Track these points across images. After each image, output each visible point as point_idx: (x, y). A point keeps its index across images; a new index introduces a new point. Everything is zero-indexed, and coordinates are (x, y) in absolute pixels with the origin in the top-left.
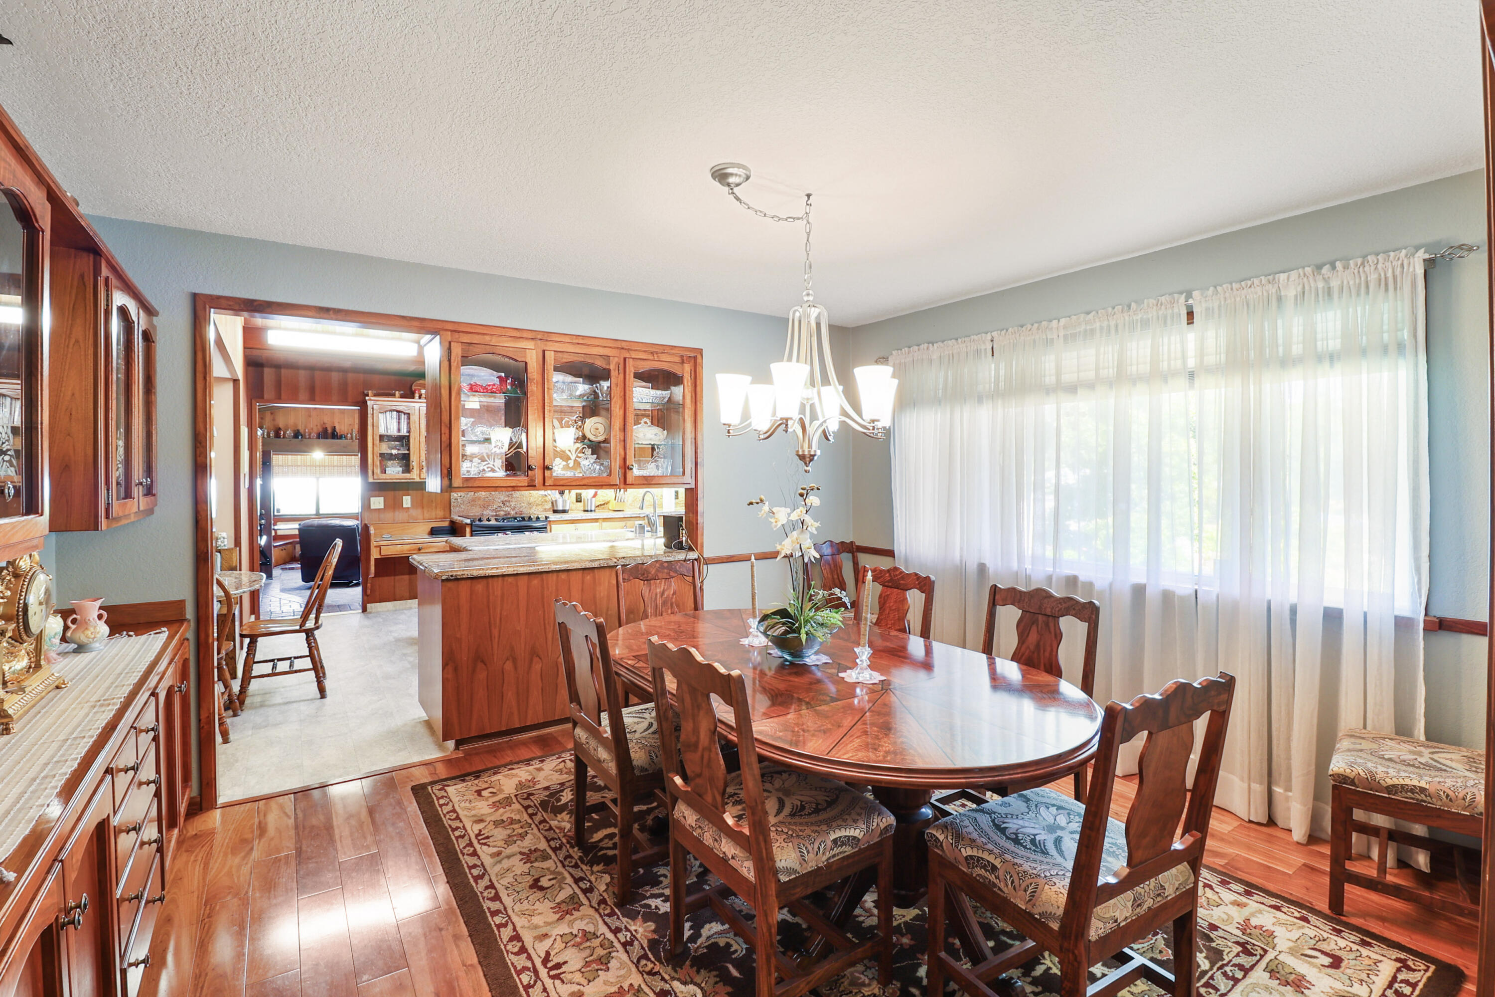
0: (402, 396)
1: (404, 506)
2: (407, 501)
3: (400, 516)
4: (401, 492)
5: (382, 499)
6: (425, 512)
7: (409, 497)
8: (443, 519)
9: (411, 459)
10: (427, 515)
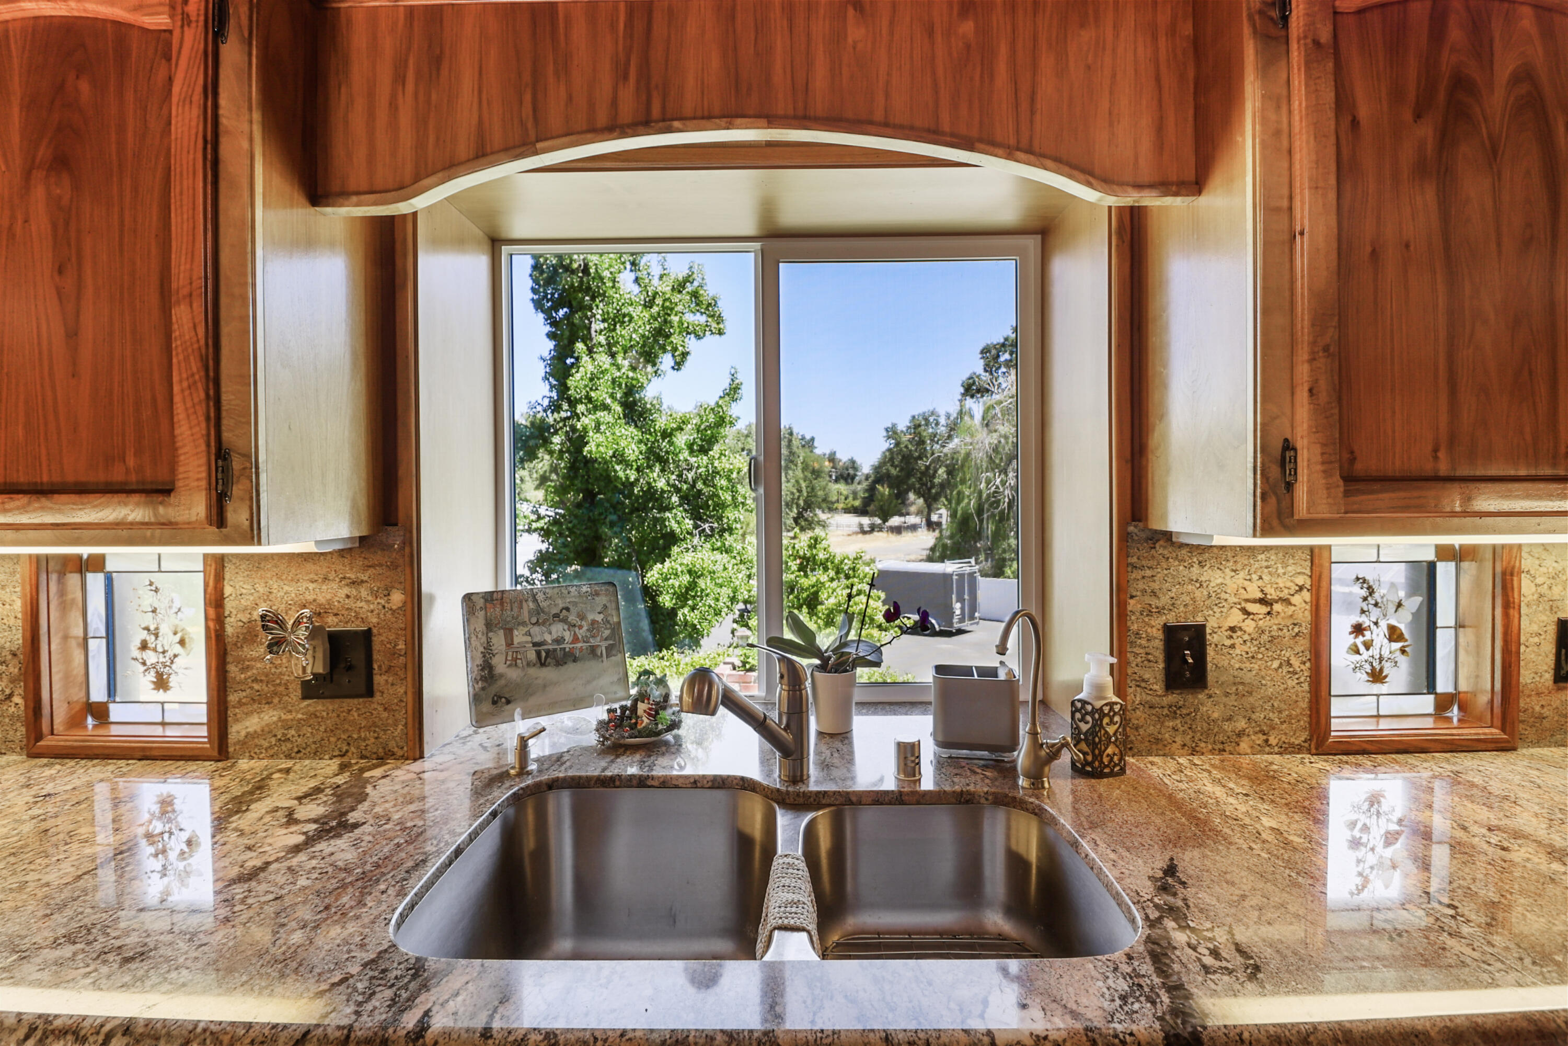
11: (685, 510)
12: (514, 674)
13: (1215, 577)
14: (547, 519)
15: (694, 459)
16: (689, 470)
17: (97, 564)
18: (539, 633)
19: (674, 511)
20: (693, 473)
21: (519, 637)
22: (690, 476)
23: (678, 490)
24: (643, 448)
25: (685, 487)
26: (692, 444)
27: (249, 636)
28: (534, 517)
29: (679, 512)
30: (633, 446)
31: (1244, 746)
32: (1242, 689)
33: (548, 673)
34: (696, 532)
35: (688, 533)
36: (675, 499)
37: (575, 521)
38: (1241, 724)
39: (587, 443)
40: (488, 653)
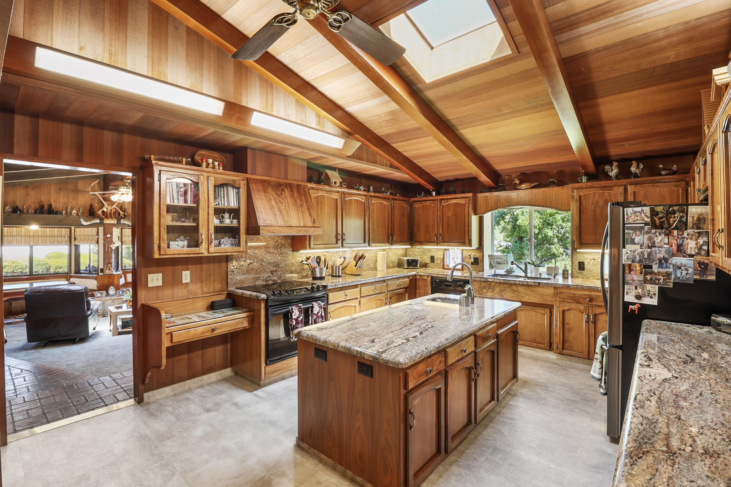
0: (187, 164)
1: (184, 281)
2: (186, 276)
3: (180, 292)
4: (180, 267)
5: (160, 275)
6: (204, 286)
7: (188, 272)
8: (220, 292)
9: (200, 231)
10: (205, 289)
11: (560, 245)
12: (494, 265)
13: (586, 256)
14: (503, 247)
15: (565, 224)
16: (563, 228)
17: (448, 250)
18: (497, 260)
19: (555, 245)
20: (564, 230)
21: (495, 260)
22: (563, 231)
23: (557, 237)
24: (541, 220)
25: (560, 235)
26: (564, 218)
27: (466, 257)
28: (499, 246)
29: (557, 246)
30: (537, 220)
31: (591, 278)
32: (590, 271)
33: (498, 265)
34: (564, 253)
35: (561, 254)
36: (556, 240)
37: (514, 248)
38: (590, 275)
39: (519, 219)
40: (491, 262)
